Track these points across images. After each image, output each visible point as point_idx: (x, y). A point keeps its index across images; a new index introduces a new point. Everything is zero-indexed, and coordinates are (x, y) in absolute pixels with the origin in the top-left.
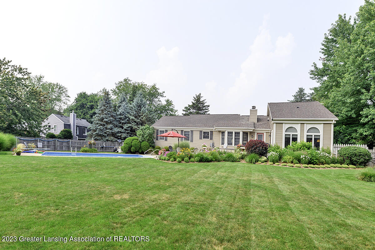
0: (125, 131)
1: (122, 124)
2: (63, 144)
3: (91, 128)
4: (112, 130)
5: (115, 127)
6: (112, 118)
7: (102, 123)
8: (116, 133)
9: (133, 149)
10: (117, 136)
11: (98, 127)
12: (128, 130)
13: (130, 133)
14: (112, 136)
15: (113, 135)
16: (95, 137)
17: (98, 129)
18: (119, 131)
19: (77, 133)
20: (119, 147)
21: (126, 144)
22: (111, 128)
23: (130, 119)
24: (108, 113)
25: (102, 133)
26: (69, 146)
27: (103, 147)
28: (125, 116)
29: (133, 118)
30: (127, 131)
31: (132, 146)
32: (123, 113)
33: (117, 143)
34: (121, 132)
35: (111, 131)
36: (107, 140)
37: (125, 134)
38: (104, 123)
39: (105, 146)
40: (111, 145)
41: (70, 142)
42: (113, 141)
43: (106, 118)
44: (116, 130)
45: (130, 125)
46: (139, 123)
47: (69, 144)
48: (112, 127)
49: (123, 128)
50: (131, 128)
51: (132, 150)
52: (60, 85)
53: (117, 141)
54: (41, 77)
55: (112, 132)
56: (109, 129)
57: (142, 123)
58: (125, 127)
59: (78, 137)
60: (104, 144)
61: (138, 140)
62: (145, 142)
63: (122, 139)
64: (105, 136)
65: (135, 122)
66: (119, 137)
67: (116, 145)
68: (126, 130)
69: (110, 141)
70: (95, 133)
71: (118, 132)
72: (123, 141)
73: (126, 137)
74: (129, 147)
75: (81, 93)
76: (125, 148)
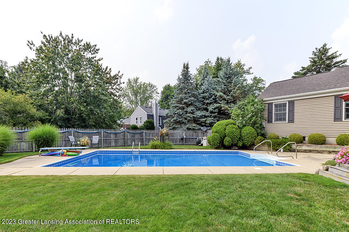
0: (210, 114)
1: (207, 105)
2: (136, 137)
3: (168, 113)
4: (194, 115)
5: (198, 110)
6: (193, 98)
7: (181, 106)
8: (199, 118)
9: (227, 141)
10: (200, 122)
11: (176, 111)
12: (215, 113)
13: (218, 117)
14: (194, 122)
15: (195, 120)
16: (173, 125)
17: (176, 114)
18: (202, 115)
19: (159, 124)
20: (204, 138)
21: (216, 132)
22: (192, 112)
23: (217, 97)
24: (188, 91)
25: (181, 119)
26: (143, 138)
27: (182, 139)
28: (210, 94)
29: (222, 94)
30: (213, 115)
31: (226, 136)
32: (207, 89)
33: (200, 132)
34: (205, 117)
35: (192, 115)
36: (189, 129)
37: (211, 119)
38: (184, 106)
39: (185, 137)
40: (193, 136)
41: (144, 134)
42: (195, 130)
43: (186, 99)
44: (199, 113)
45: (218, 105)
46: (229, 101)
47: (143, 136)
48: (194, 110)
49: (207, 110)
50: (219, 108)
51: (226, 143)
52: (152, 84)
53: (201, 129)
54: (137, 79)
55: (193, 117)
56: (189, 113)
57: (234, 101)
58: (211, 108)
59: (160, 128)
60: (184, 134)
61: (235, 124)
62: (247, 128)
63: (207, 127)
64: (185, 123)
65: (224, 99)
66: (203, 123)
67: (200, 134)
68: (212, 112)
69: (191, 129)
70: (173, 119)
71: (201, 117)
72: (208, 128)
73: (212, 123)
74: (221, 138)
75: (166, 86)
76: (214, 139)
